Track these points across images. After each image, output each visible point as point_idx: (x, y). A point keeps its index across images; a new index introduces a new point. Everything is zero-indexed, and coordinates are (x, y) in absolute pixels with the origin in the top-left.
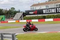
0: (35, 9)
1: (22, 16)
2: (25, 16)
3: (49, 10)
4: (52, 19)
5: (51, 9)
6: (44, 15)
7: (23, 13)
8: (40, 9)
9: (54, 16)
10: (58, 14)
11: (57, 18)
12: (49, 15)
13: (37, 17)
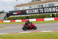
0: (18, 10)
1: (6, 16)
2: (9, 16)
3: (32, 10)
4: (35, 19)
5: (34, 10)
6: (27, 15)
7: (6, 14)
8: (24, 9)
9: (37, 16)
10: (40, 14)
11: (39, 18)
12: (32, 16)
13: (20, 17)
